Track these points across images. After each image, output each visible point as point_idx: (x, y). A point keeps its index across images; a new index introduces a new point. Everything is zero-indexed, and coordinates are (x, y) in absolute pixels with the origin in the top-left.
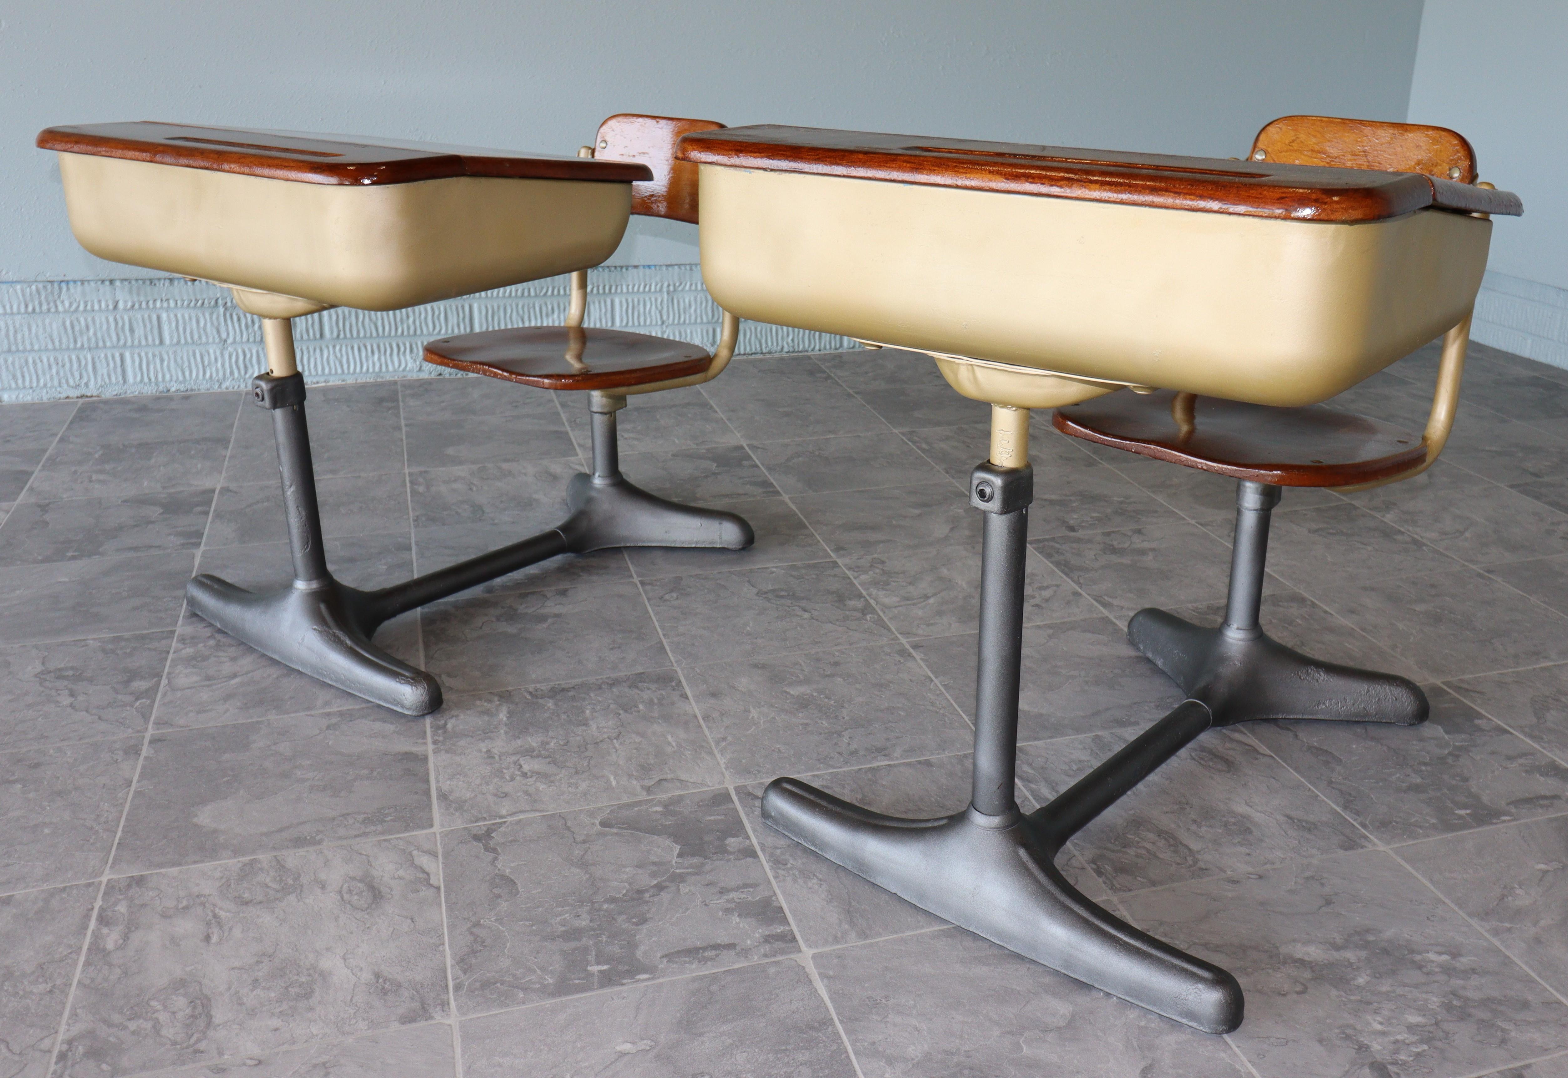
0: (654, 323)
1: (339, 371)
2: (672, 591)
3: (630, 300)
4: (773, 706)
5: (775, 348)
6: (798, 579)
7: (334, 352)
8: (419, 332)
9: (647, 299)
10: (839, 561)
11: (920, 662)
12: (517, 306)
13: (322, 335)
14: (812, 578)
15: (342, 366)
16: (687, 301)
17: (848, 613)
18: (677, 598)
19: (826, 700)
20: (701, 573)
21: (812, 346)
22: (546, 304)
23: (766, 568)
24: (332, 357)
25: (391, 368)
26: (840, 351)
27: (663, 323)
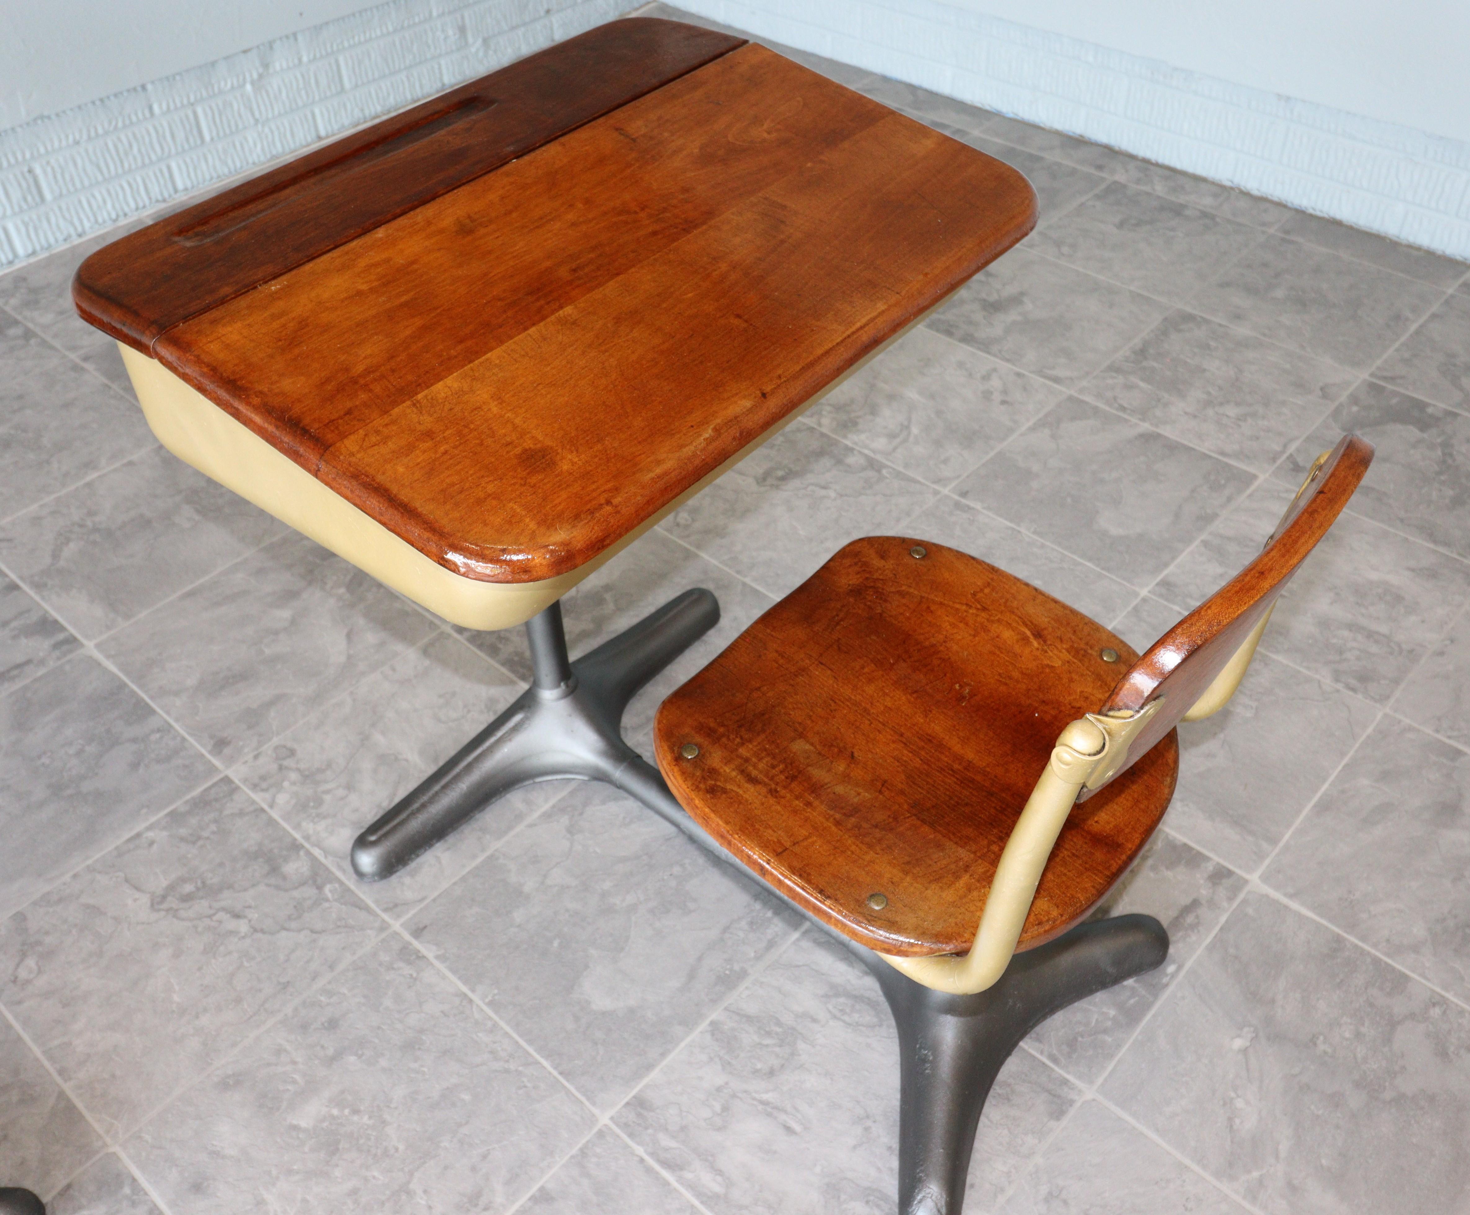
2: (23, 955)
4: (290, 1172)
6: (194, 843)
10: (231, 773)
11: (436, 963)
14: (214, 833)
17: (296, 894)
18: (40, 972)
19: (355, 1118)
20: (47, 888)
23: (138, 835)
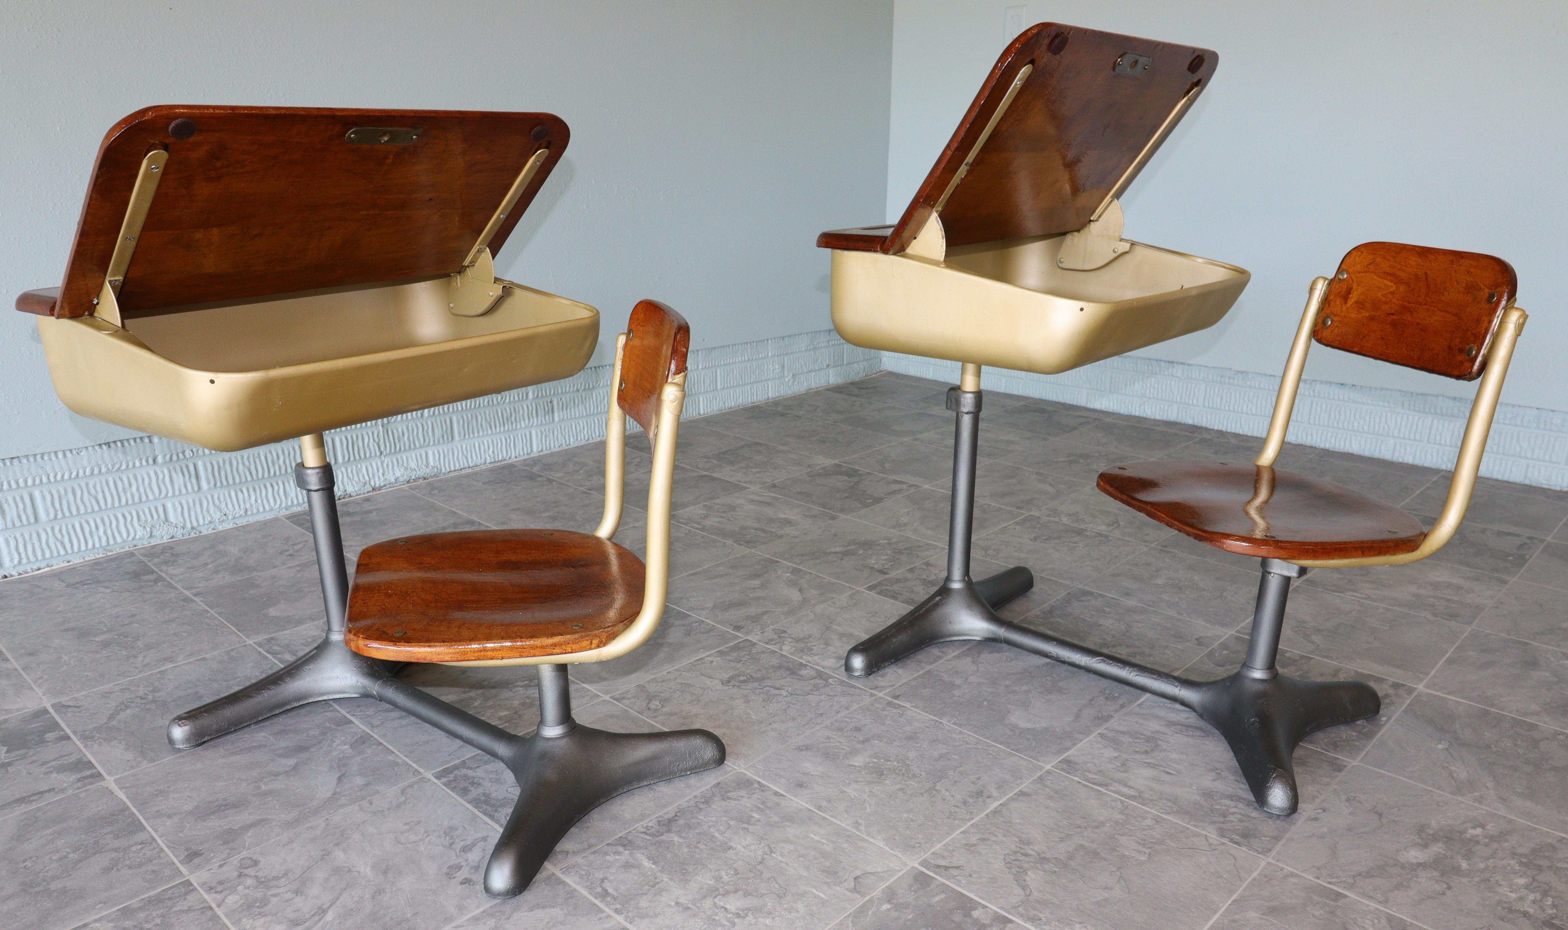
0: (373, 454)
1: (62, 552)
2: (650, 700)
3: (349, 437)
4: (858, 782)
5: (480, 461)
6: (738, 663)
7: (54, 534)
8: (144, 499)
9: (365, 434)
10: (749, 639)
11: (913, 709)
12: (242, 457)
13: (36, 519)
14: (749, 659)
15: (64, 548)
16: (400, 430)
17: (811, 682)
19: (889, 764)
20: (652, 677)
21: (509, 455)
22: (271, 452)
23: (702, 659)
24: (51, 540)
25: (119, 540)
26: (532, 455)
27: (381, 453)
